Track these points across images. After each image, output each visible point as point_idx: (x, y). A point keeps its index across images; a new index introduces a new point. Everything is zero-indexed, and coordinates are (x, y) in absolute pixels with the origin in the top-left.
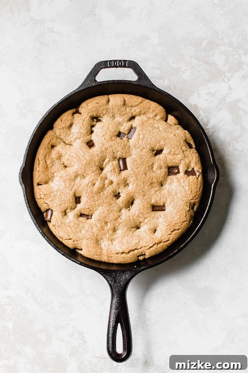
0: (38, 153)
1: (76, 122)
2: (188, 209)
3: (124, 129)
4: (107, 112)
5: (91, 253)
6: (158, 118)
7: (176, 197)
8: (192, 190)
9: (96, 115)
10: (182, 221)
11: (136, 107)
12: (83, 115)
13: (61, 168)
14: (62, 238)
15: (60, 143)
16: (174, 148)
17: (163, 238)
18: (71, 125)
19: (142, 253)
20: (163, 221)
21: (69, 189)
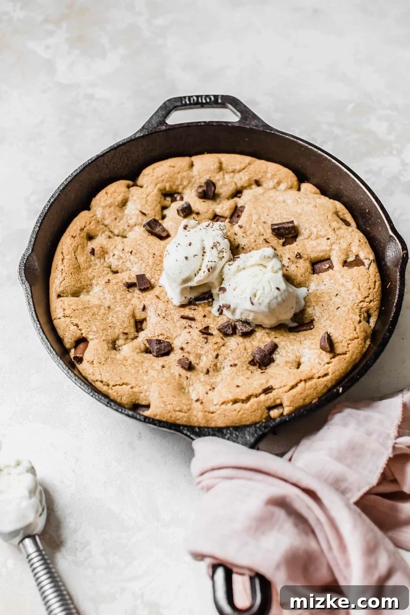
0: (60, 243)
1: (135, 198)
2: (358, 319)
3: (222, 208)
4: (190, 182)
5: (169, 407)
6: (283, 186)
7: (331, 302)
8: (359, 287)
9: (171, 187)
10: (349, 337)
11: (241, 173)
12: (147, 187)
13: (106, 272)
14: (108, 385)
15: (103, 232)
16: (316, 226)
17: (314, 371)
18: (124, 203)
19: (275, 401)
20: (312, 344)
21: (122, 306)
